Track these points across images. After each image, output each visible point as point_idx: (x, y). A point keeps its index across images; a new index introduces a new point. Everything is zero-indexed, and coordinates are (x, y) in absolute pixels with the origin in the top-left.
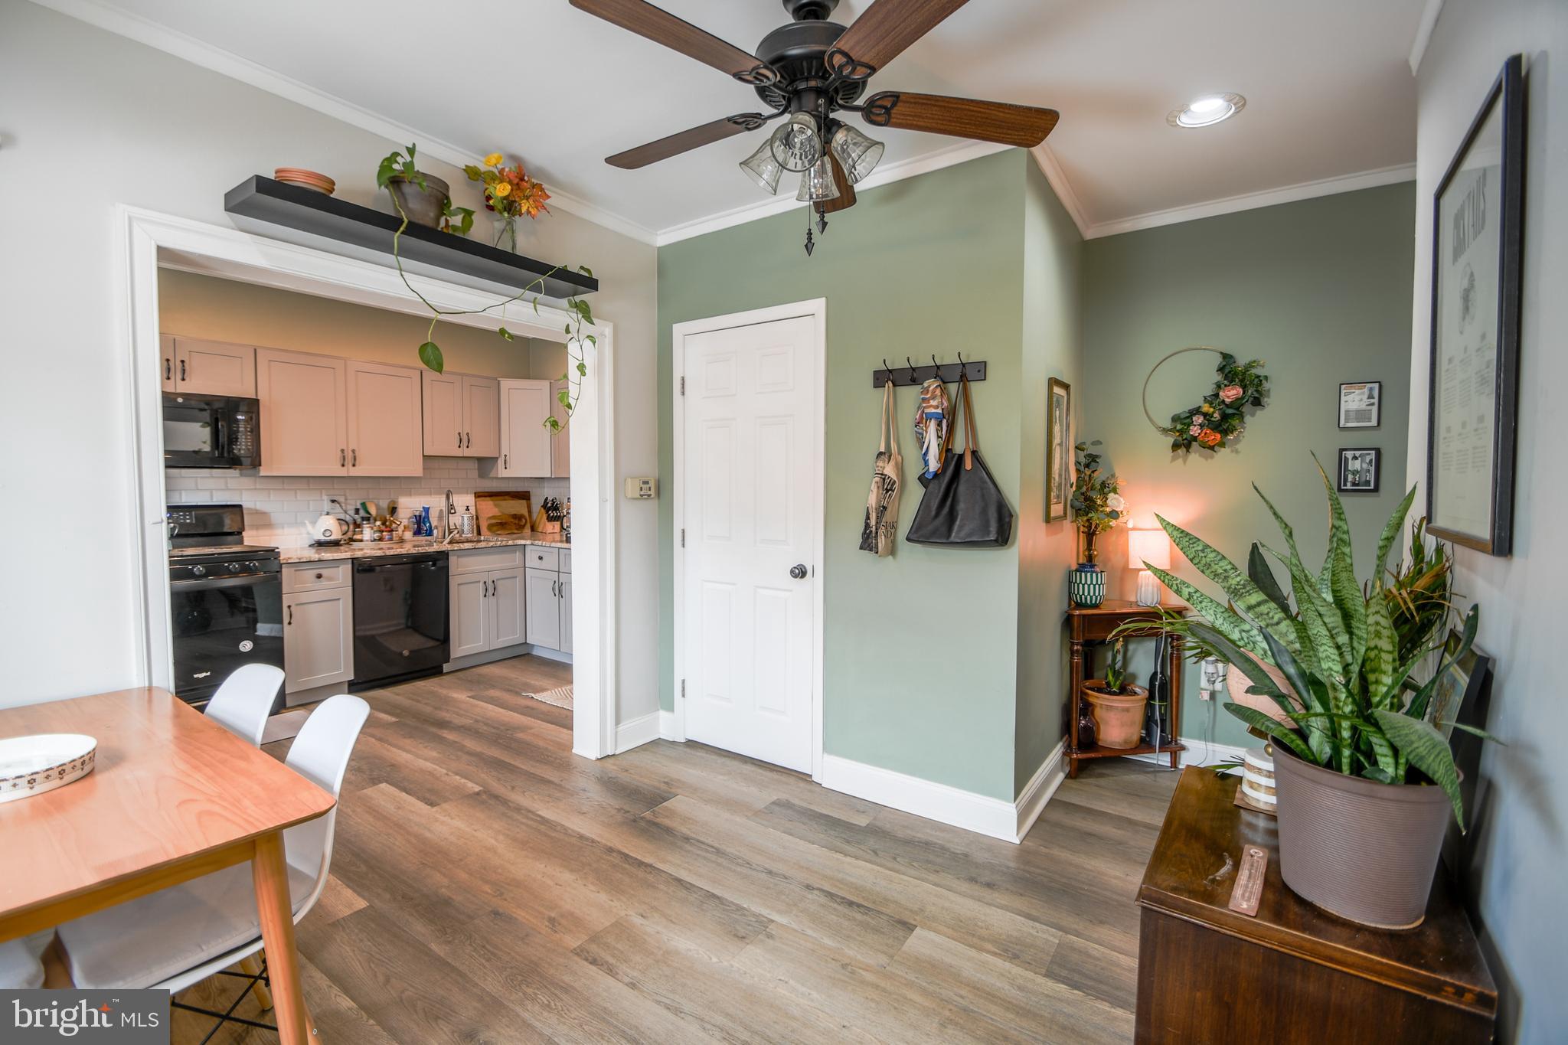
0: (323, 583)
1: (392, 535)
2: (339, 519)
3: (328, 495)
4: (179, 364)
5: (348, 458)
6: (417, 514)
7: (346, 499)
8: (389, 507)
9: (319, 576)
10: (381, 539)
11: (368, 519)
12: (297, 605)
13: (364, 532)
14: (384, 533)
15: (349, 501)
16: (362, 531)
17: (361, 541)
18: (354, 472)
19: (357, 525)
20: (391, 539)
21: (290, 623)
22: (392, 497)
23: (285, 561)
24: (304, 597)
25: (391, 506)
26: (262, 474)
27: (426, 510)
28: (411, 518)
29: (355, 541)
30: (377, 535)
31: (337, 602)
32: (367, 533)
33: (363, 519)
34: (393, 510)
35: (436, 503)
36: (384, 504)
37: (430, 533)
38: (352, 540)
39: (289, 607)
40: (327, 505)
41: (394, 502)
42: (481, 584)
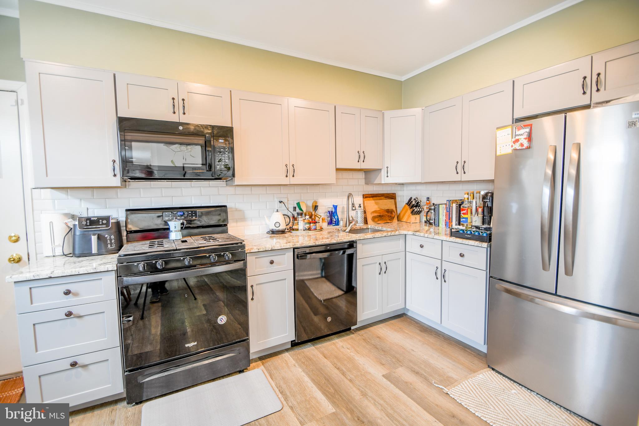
0: (274, 267)
1: (316, 226)
2: (284, 215)
3: (277, 198)
4: (181, 102)
5: (291, 170)
6: (330, 210)
7: (288, 201)
8: (313, 206)
9: (272, 262)
10: (309, 229)
11: (301, 214)
12: (257, 285)
13: (299, 224)
14: (311, 225)
15: (289, 202)
16: (298, 223)
17: (297, 230)
18: (294, 181)
19: (295, 219)
20: (315, 229)
21: (252, 299)
22: (315, 199)
23: (248, 251)
24: (262, 279)
25: (314, 205)
26: (236, 184)
27: (335, 207)
28: (326, 212)
29: (293, 230)
30: (307, 226)
31: (284, 281)
32: (301, 224)
33: (298, 214)
34: (316, 208)
35: (341, 202)
36: (310, 204)
37: (337, 223)
38: (291, 229)
39: (252, 286)
40: (277, 205)
41: (316, 202)
42: (378, 264)
